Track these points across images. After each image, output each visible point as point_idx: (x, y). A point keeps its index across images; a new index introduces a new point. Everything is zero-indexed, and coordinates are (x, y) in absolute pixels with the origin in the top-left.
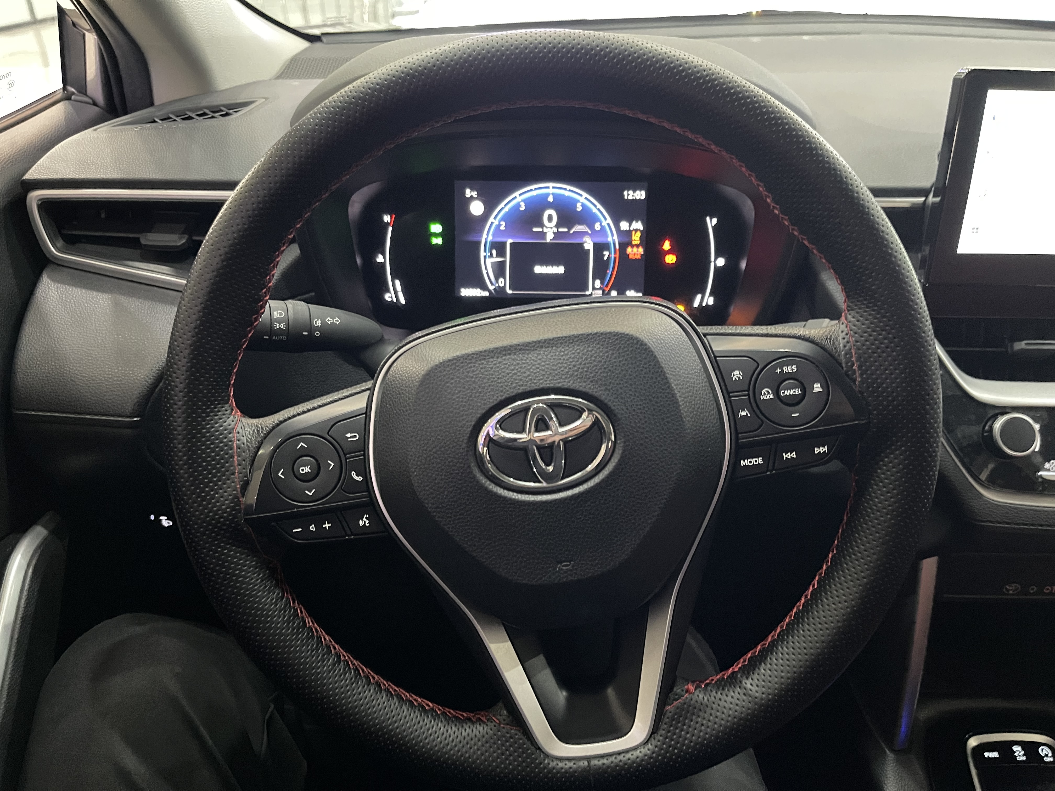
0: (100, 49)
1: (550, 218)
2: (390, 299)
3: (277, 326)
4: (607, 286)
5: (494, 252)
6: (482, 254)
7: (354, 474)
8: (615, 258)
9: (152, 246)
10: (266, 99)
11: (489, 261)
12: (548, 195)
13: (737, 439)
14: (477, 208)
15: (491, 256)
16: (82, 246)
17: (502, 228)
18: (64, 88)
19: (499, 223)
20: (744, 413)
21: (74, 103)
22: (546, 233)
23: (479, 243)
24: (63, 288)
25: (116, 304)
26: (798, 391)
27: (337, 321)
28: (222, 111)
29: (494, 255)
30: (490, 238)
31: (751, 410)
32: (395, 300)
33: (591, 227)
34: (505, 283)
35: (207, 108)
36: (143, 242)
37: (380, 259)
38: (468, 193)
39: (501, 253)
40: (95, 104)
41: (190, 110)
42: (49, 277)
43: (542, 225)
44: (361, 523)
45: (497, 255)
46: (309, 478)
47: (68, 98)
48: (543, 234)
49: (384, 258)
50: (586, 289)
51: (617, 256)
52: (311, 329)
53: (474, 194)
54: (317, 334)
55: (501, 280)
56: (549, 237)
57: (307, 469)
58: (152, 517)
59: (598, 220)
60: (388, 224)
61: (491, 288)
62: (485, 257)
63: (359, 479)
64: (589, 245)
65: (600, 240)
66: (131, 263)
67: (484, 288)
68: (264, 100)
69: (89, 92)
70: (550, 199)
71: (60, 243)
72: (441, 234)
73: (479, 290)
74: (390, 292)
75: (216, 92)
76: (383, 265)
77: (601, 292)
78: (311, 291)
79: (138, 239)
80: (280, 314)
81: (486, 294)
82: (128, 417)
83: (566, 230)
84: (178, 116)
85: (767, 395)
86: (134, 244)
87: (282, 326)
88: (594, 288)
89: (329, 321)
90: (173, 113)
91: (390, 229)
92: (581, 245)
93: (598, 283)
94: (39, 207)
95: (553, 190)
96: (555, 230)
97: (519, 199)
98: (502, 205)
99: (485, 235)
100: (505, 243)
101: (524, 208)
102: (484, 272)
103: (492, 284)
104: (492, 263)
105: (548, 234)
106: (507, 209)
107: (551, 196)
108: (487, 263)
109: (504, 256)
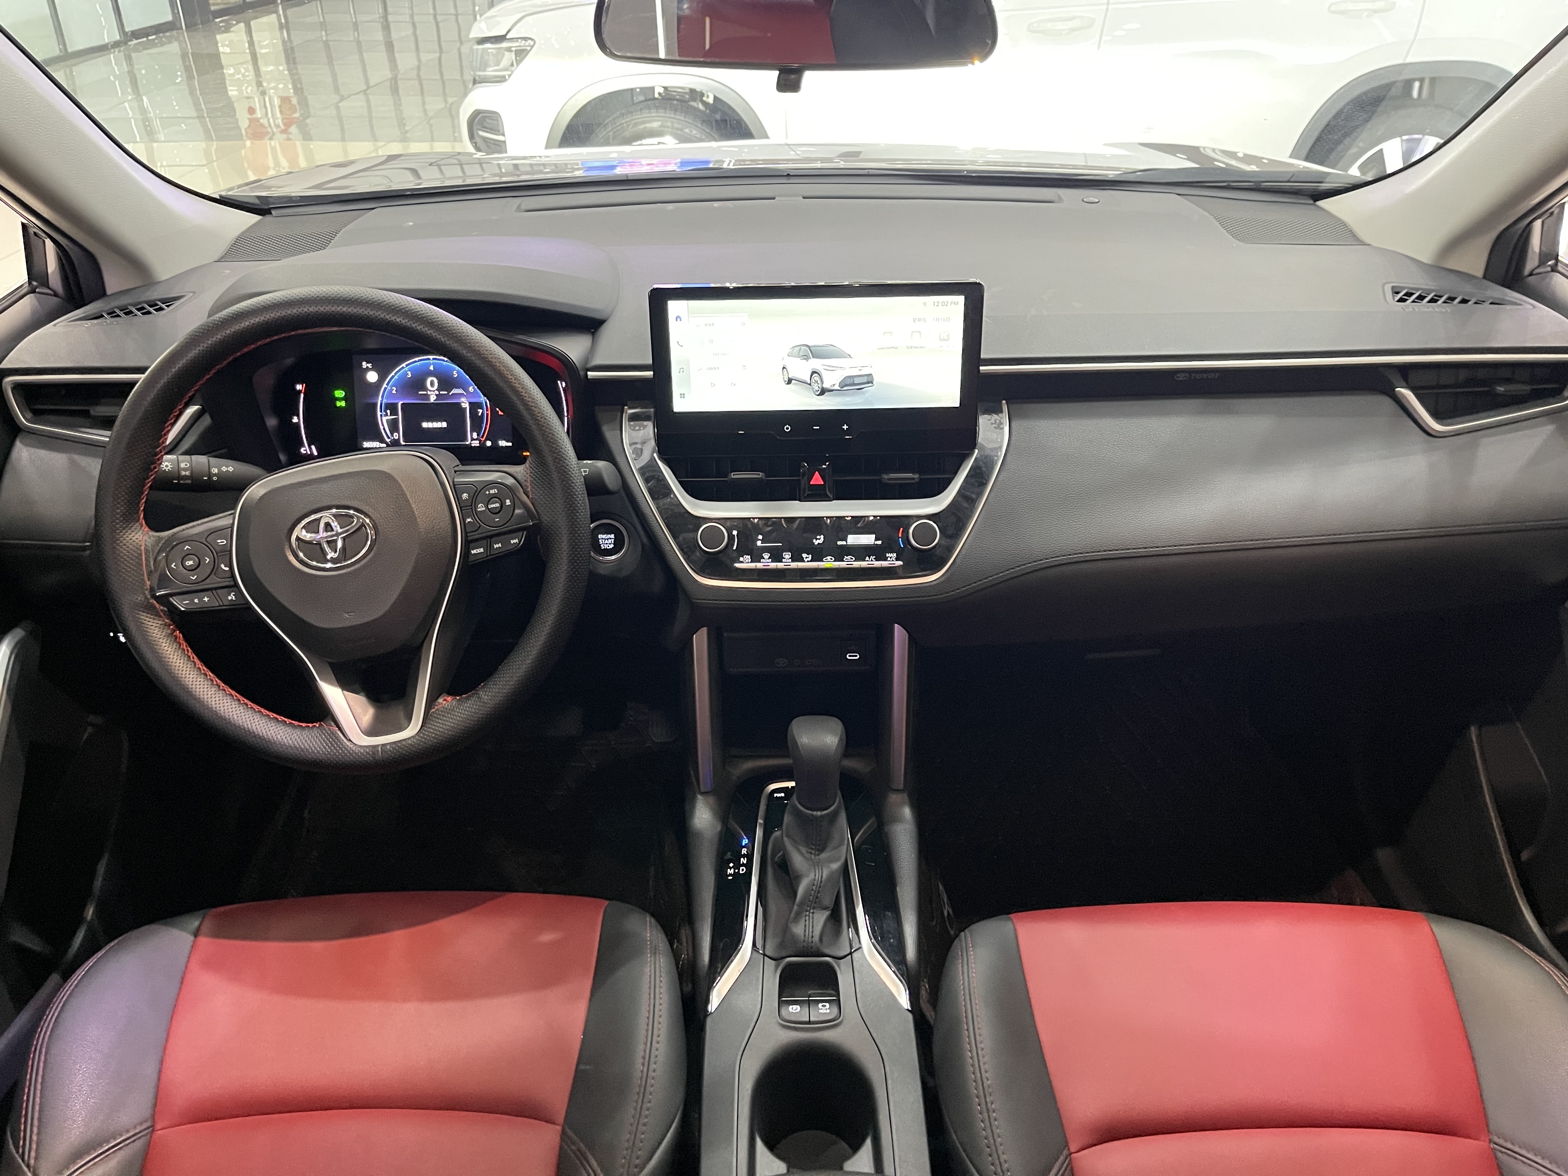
0: (58, 253)
1: (432, 384)
2: (305, 452)
3: (183, 473)
4: (482, 437)
5: (388, 411)
6: (379, 413)
7: (222, 566)
8: (487, 414)
9: (100, 417)
10: (194, 293)
11: (384, 419)
12: (430, 364)
13: (466, 536)
14: (372, 377)
15: (386, 415)
16: (46, 417)
17: (394, 392)
18: (30, 282)
19: (391, 388)
20: (469, 520)
21: (38, 295)
22: (429, 395)
23: (375, 405)
24: (33, 450)
25: (73, 462)
26: (498, 505)
27: (231, 469)
28: (157, 305)
29: (389, 414)
30: (385, 401)
31: (472, 518)
32: (309, 453)
33: (466, 390)
34: (399, 436)
35: (146, 302)
36: (92, 413)
37: (295, 420)
38: (364, 365)
39: (394, 412)
40: (56, 295)
41: (131, 305)
42: (21, 442)
43: (426, 389)
44: (230, 598)
45: (391, 414)
46: (194, 568)
47: (33, 291)
48: (427, 397)
49: (299, 419)
50: (465, 439)
51: (489, 412)
52: (210, 475)
53: (369, 365)
54: (215, 478)
55: (395, 434)
56: (433, 399)
57: (191, 563)
58: (112, 634)
59: (471, 385)
60: (300, 392)
61: (388, 440)
62: (381, 415)
63: (227, 569)
64: (466, 405)
65: (473, 400)
66: (83, 430)
67: (383, 441)
68: (192, 294)
69: (51, 285)
70: (432, 368)
71: (29, 415)
72: (345, 399)
73: (378, 443)
74: (305, 447)
75: (159, 282)
76: (298, 424)
77: (478, 442)
78: (224, 448)
79: (88, 412)
80: (186, 465)
81: (384, 445)
82: (80, 542)
83: (446, 393)
84: (121, 311)
85: (481, 508)
86: (86, 414)
87: (188, 473)
88: (473, 439)
89: (224, 469)
90: (118, 308)
91: (302, 395)
92: (459, 404)
93: (475, 435)
94: (13, 389)
95: (432, 362)
96: (437, 392)
97: (406, 369)
98: (393, 374)
99: (380, 399)
100: (397, 404)
101: (410, 376)
102: (381, 427)
103: (389, 438)
104: (387, 421)
105: (432, 396)
106: (396, 377)
107: (432, 366)
108: (383, 421)
109: (397, 414)
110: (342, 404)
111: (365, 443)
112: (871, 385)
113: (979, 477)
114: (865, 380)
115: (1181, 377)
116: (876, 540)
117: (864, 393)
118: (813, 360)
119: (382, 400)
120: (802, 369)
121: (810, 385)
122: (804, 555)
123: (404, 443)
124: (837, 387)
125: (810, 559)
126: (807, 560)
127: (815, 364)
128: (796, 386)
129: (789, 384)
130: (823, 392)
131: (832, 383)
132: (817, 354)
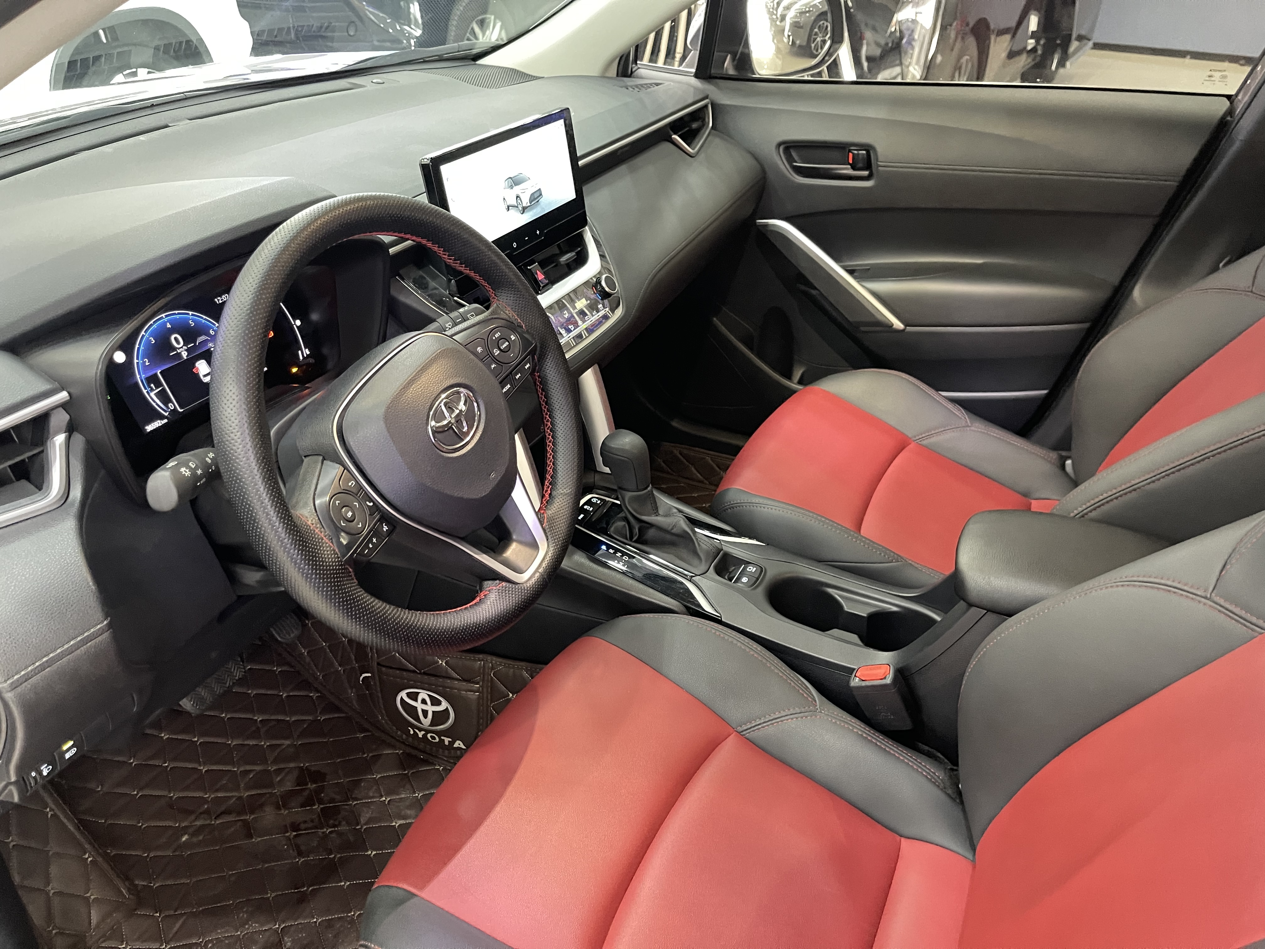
1: (177, 341)
5: (152, 385)
6: (145, 391)
11: (152, 394)
12: (165, 323)
13: (497, 380)
14: (119, 357)
15: (152, 390)
17: (147, 364)
19: (143, 361)
20: (493, 366)
22: (180, 353)
23: (137, 384)
26: (507, 343)
29: (154, 388)
30: (143, 376)
31: (496, 363)
33: (208, 334)
34: (174, 405)
39: (158, 384)
43: (175, 349)
45: (157, 387)
48: (179, 355)
55: (170, 404)
56: (185, 355)
59: (210, 328)
61: (166, 414)
62: (147, 392)
67: (162, 417)
70: (169, 326)
73: (159, 421)
81: (166, 421)
83: (193, 344)
85: (497, 352)
92: (209, 350)
95: (166, 319)
96: (185, 348)
97: (147, 336)
98: (137, 346)
99: (138, 376)
100: (156, 374)
101: (154, 341)
102: (154, 404)
103: (165, 411)
104: (155, 394)
105: (183, 353)
106: (142, 348)
107: (168, 324)
108: (152, 397)
109: (162, 385)
111: (146, 428)
112: (541, 196)
114: (538, 194)
117: (540, 203)
118: (514, 187)
119: (141, 377)
120: (512, 196)
121: (517, 207)
123: (182, 410)
126: (572, 329)
127: (517, 190)
128: (512, 211)
129: (508, 210)
130: (524, 209)
131: (526, 202)
132: (515, 182)
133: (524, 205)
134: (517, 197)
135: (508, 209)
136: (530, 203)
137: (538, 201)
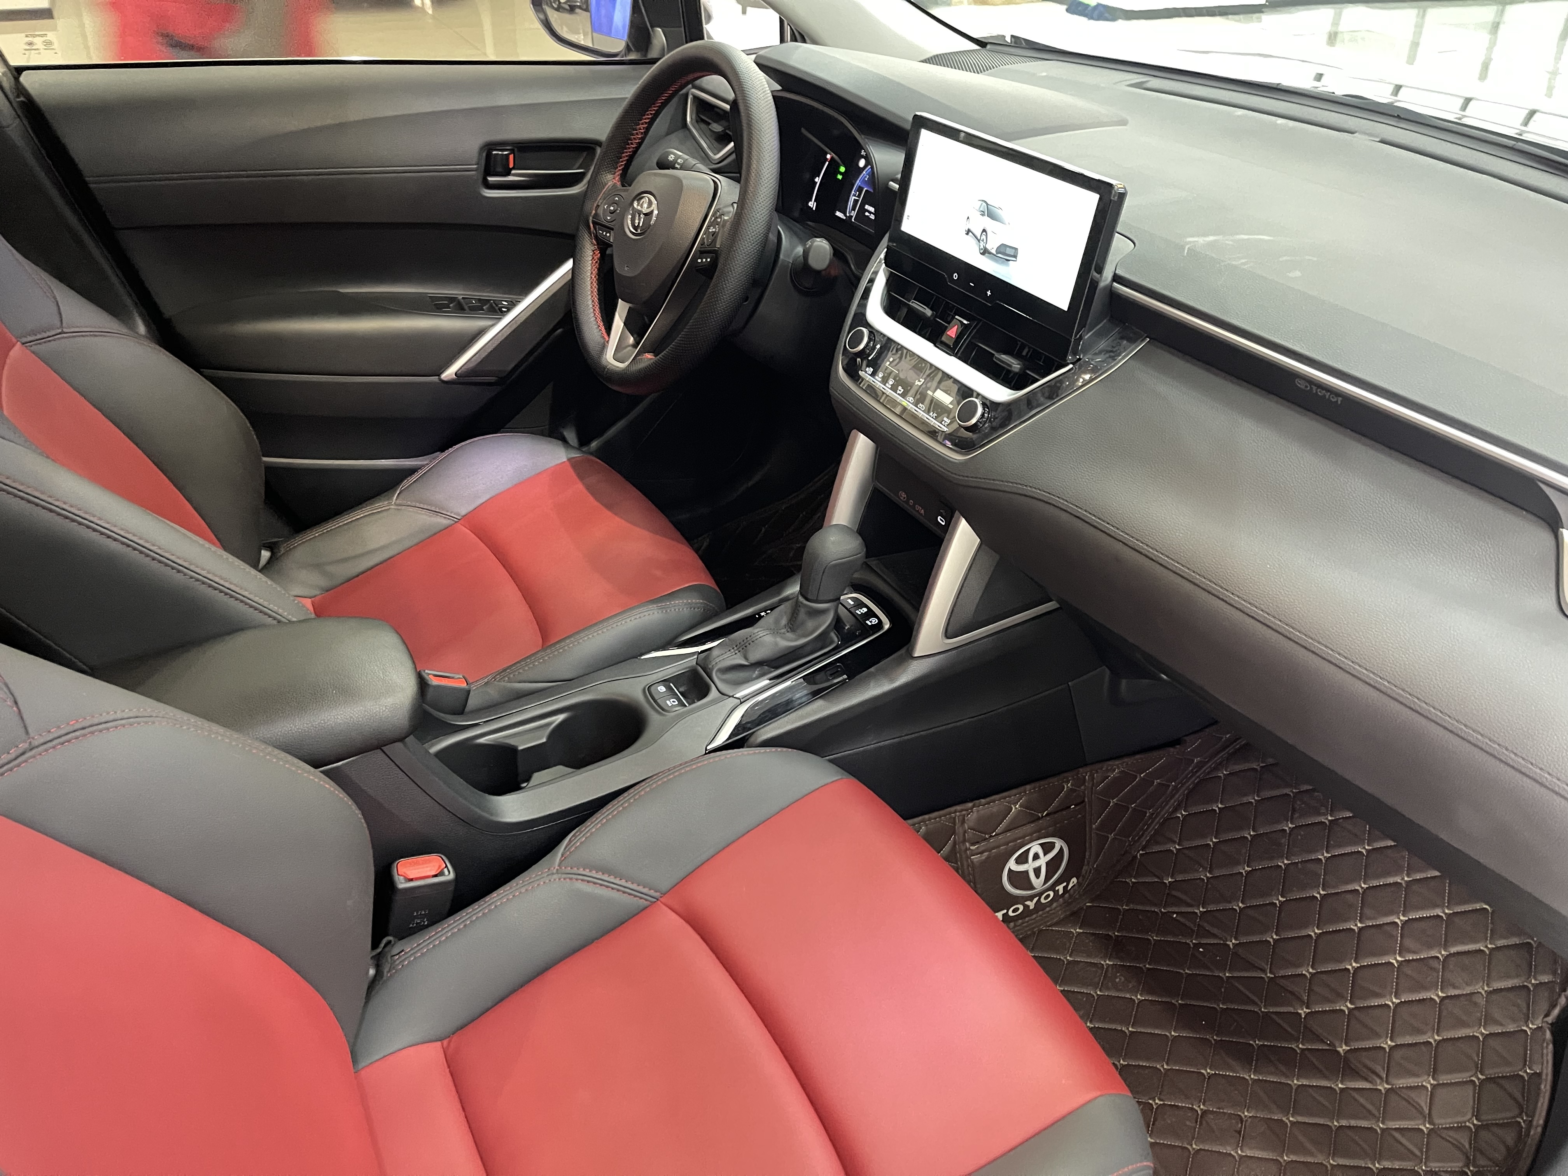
6: (853, 192)
15: (855, 196)
60: (828, 160)
67: (845, 215)
72: (843, 174)
81: (845, 218)
91: (827, 163)
110: (840, 177)
112: (1014, 259)
113: (1053, 392)
114: (1012, 252)
115: (1301, 384)
116: (950, 403)
117: (1008, 265)
118: (986, 217)
119: (858, 184)
120: (979, 223)
121: (979, 241)
122: (900, 388)
124: (994, 251)
125: (900, 393)
126: (898, 392)
127: (987, 223)
128: (970, 238)
129: (967, 234)
130: (985, 252)
131: (992, 246)
132: (990, 213)
133: (989, 247)
134: (984, 231)
135: (968, 232)
136: (998, 251)
137: (1009, 260)
